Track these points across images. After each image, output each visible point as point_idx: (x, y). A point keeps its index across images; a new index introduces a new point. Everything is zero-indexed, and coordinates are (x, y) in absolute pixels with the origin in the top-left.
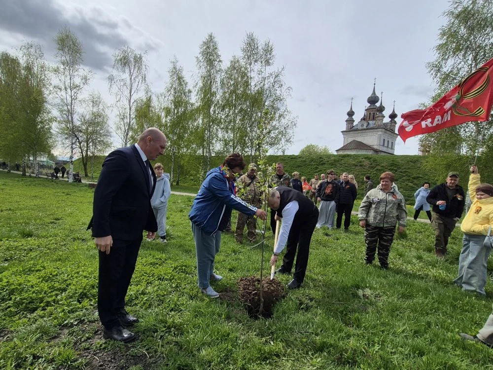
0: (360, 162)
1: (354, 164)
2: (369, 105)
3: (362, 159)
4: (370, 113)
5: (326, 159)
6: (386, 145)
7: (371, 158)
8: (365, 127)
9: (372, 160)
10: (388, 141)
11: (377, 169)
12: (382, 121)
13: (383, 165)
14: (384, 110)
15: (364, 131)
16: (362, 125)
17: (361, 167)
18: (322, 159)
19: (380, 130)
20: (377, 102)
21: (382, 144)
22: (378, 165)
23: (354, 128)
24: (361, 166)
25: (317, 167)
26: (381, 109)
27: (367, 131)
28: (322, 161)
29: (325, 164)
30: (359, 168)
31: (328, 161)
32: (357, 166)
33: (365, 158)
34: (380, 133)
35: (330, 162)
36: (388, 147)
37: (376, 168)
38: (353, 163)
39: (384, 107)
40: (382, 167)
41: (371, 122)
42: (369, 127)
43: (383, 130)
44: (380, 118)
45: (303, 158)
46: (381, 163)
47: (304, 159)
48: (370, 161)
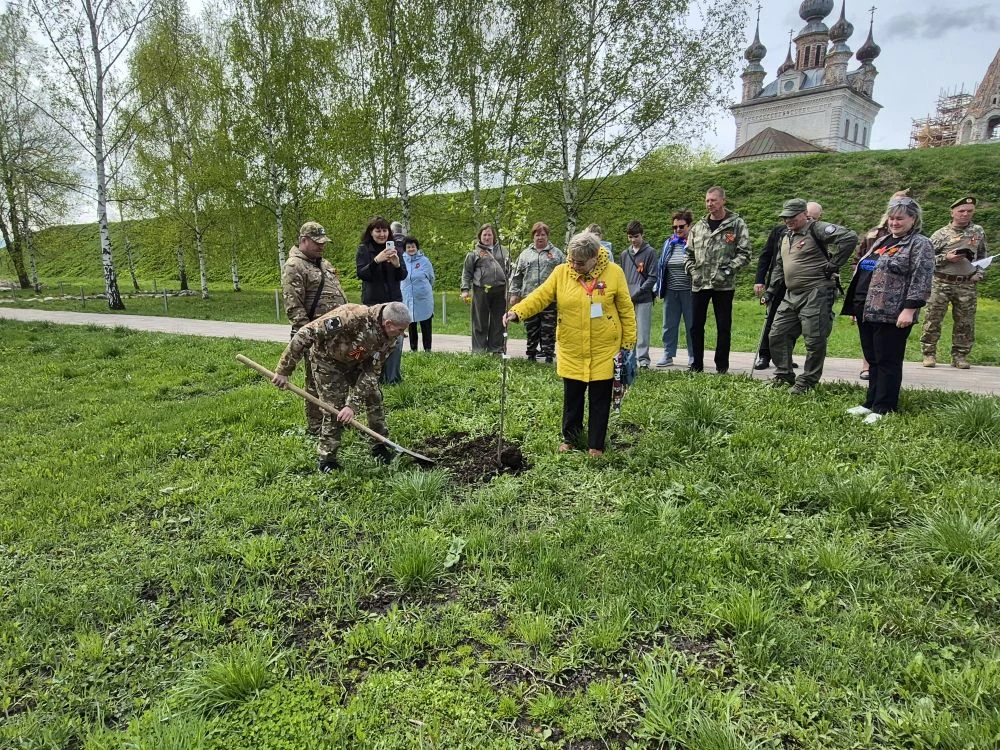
0: (870, 175)
1: (851, 183)
2: (805, 23)
3: (874, 164)
4: (808, 49)
5: (754, 177)
6: (851, 137)
7: (901, 161)
8: (796, 89)
9: (905, 165)
10: (856, 125)
11: (934, 193)
12: (845, 68)
13: (947, 178)
14: (850, 34)
15: (793, 101)
16: (789, 85)
17: (879, 191)
18: (738, 178)
19: (839, 93)
20: (826, 12)
21: (842, 135)
22: (931, 179)
23: (763, 95)
24: (875, 185)
25: (730, 201)
26: (843, 31)
27: (803, 99)
28: (742, 183)
29: (752, 191)
30: (872, 192)
31: (762, 182)
32: (862, 187)
33: (884, 161)
34: (838, 103)
35: (770, 183)
36: (855, 141)
37: (927, 191)
38: (849, 179)
39: (850, 26)
40: (948, 183)
41: (811, 74)
42: (807, 88)
43: (848, 93)
44: (839, 59)
45: (678, 179)
46: (941, 172)
47: (682, 183)
48: (900, 170)
